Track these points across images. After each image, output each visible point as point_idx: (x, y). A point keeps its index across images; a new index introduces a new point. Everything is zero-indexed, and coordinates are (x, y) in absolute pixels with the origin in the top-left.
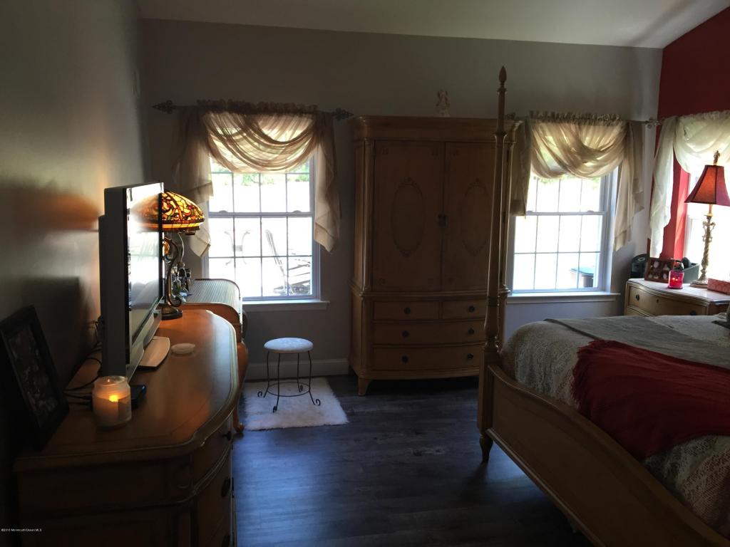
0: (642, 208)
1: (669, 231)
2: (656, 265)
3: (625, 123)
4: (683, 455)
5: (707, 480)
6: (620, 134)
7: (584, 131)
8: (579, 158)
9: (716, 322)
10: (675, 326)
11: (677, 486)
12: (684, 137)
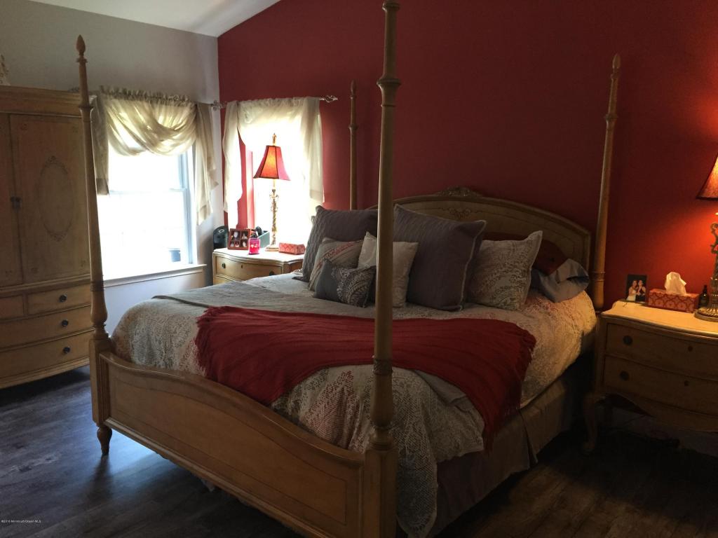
0: (216, 184)
1: (242, 204)
2: (236, 235)
3: (193, 105)
4: (303, 391)
5: (325, 407)
6: (190, 115)
7: (157, 109)
8: (156, 136)
9: (295, 278)
10: (267, 286)
11: (300, 419)
12: (245, 120)
